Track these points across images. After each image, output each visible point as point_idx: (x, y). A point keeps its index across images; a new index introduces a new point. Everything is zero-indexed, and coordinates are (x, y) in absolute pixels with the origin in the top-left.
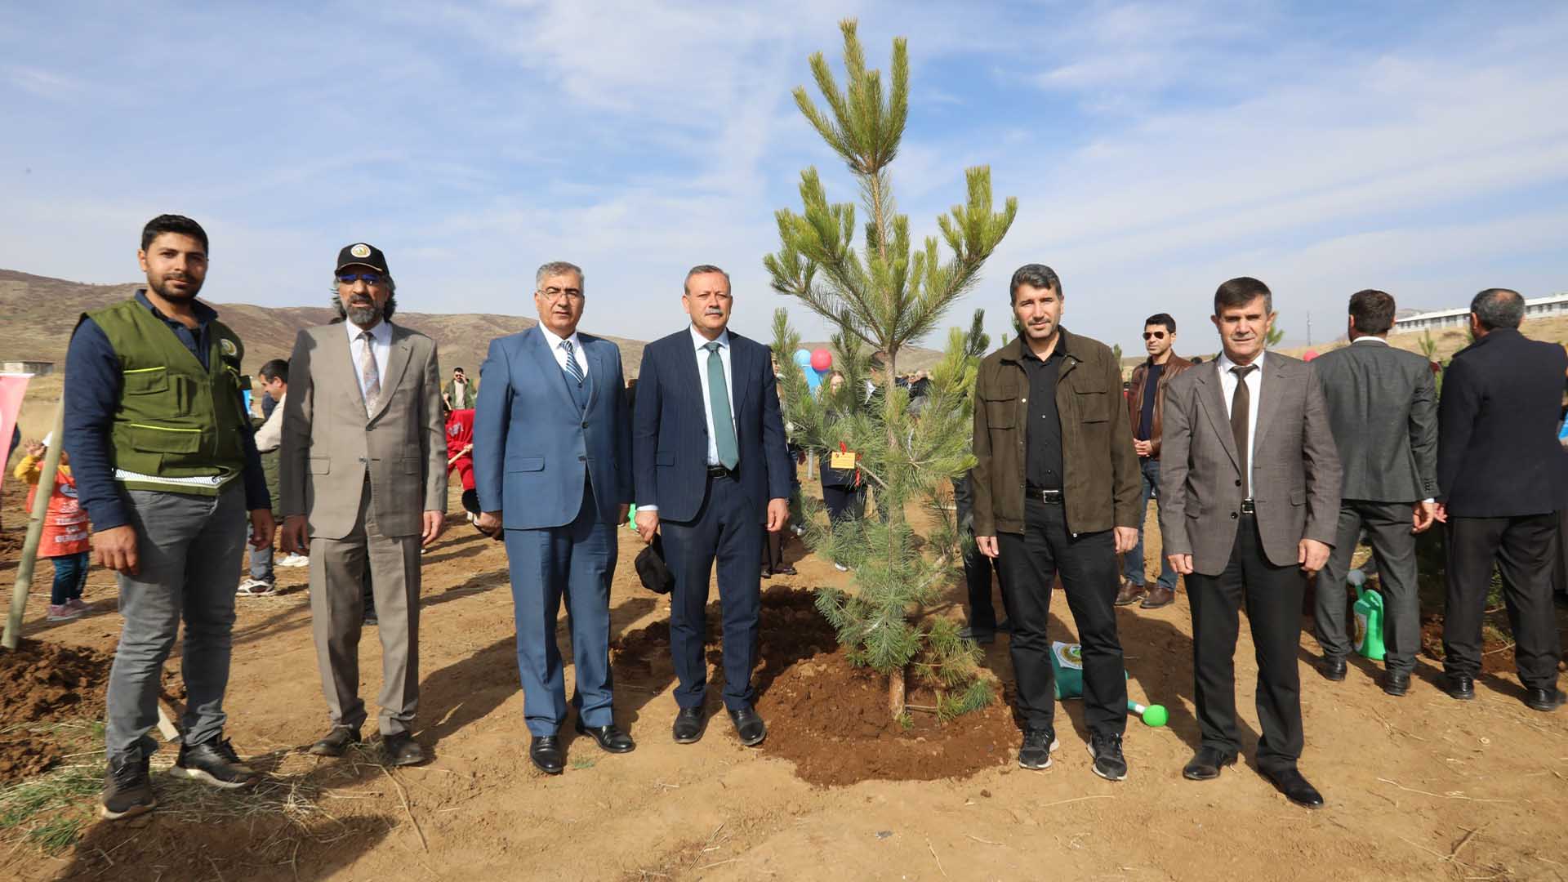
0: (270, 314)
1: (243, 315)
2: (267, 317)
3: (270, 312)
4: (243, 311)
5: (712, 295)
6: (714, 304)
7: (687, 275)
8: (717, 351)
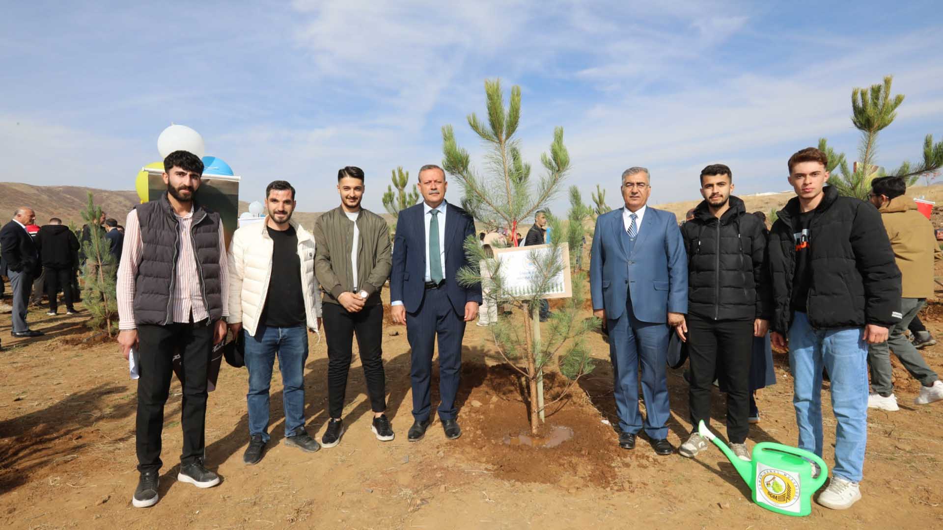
0: (38, 190)
1: (15, 190)
2: (36, 192)
3: (38, 189)
4: (14, 188)
5: (433, 182)
6: (434, 187)
7: (419, 171)
8: (436, 214)
